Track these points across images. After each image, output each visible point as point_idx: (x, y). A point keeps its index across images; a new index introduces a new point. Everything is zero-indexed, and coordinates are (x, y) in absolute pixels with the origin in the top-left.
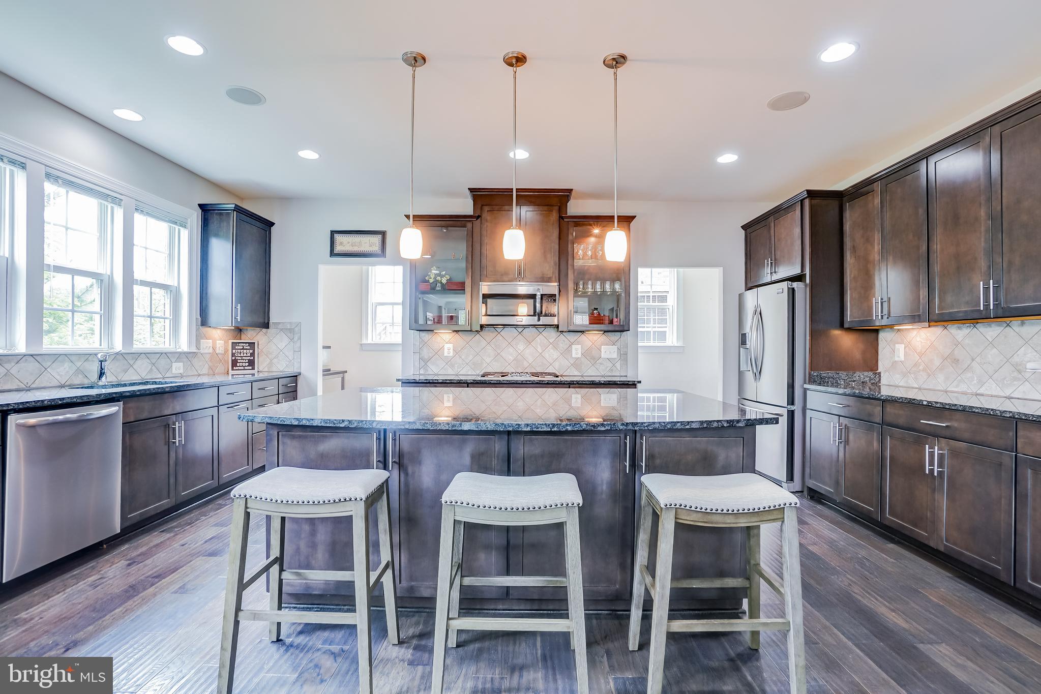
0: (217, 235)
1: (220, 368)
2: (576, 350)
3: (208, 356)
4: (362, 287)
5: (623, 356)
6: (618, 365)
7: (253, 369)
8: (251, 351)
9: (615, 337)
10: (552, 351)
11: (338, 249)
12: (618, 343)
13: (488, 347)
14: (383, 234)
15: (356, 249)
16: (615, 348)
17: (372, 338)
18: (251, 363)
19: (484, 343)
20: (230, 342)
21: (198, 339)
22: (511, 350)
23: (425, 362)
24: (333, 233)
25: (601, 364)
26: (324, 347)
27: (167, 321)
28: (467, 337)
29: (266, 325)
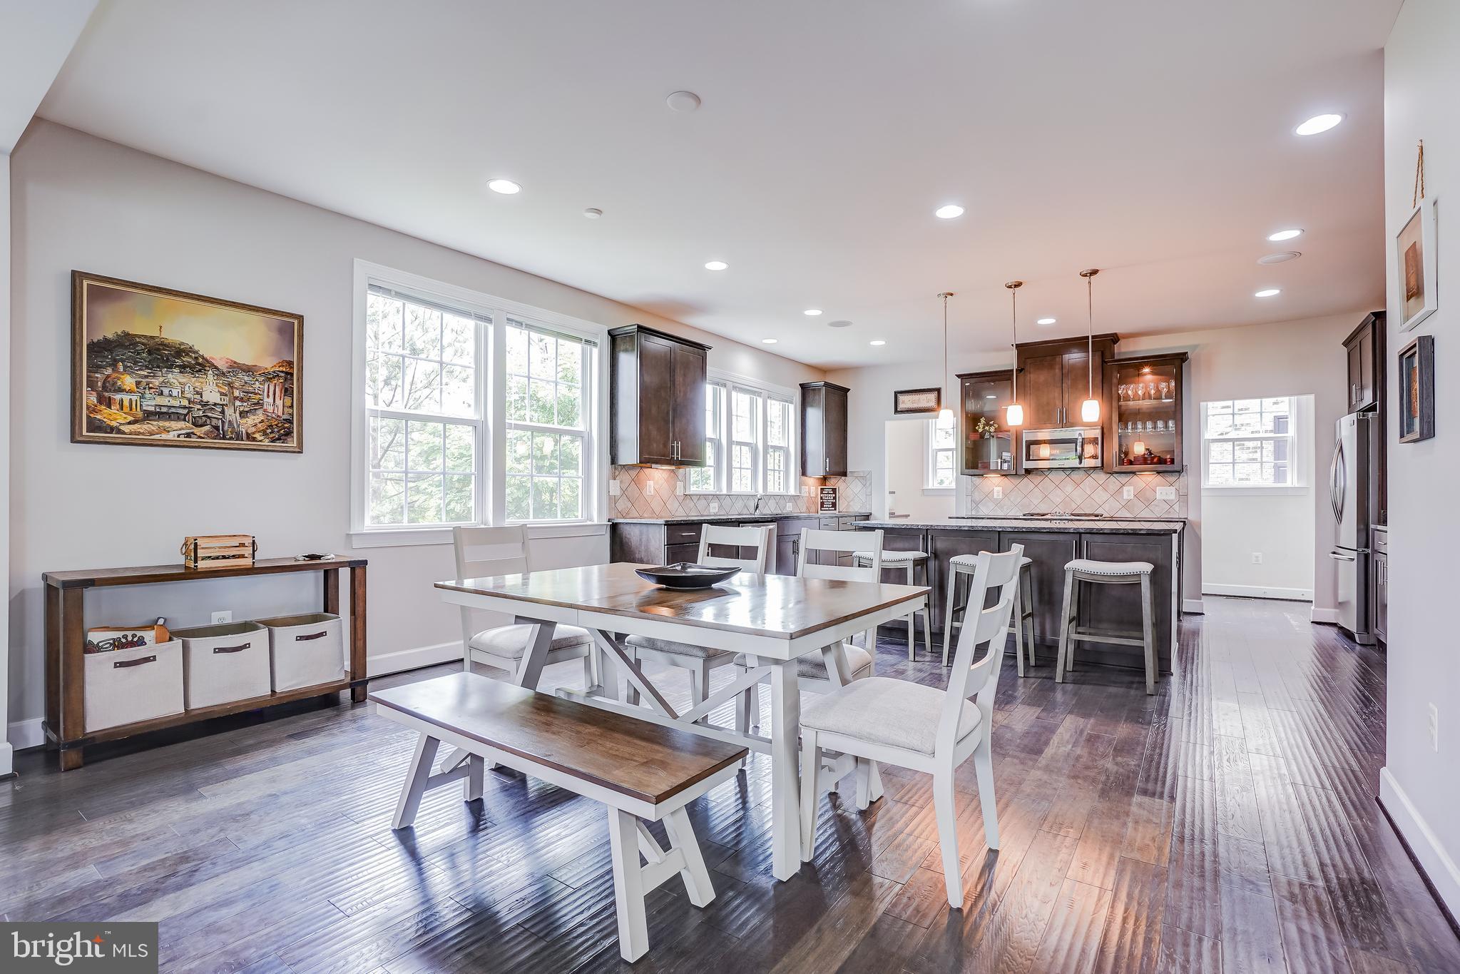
0: (812, 406)
1: (813, 509)
2: (1128, 491)
3: (805, 499)
4: (924, 437)
5: (1183, 497)
6: (1176, 507)
7: (835, 510)
8: (834, 495)
9: (1172, 478)
10: (1101, 492)
11: (901, 406)
12: (1177, 484)
13: (1036, 489)
14: (939, 390)
15: (915, 406)
16: (1173, 489)
17: (932, 484)
18: (834, 505)
19: (1032, 486)
20: (820, 487)
21: (800, 485)
22: (1058, 492)
23: (976, 503)
24: (896, 393)
25: (1156, 506)
26: (891, 493)
27: (782, 473)
28: (1016, 481)
29: (845, 474)
